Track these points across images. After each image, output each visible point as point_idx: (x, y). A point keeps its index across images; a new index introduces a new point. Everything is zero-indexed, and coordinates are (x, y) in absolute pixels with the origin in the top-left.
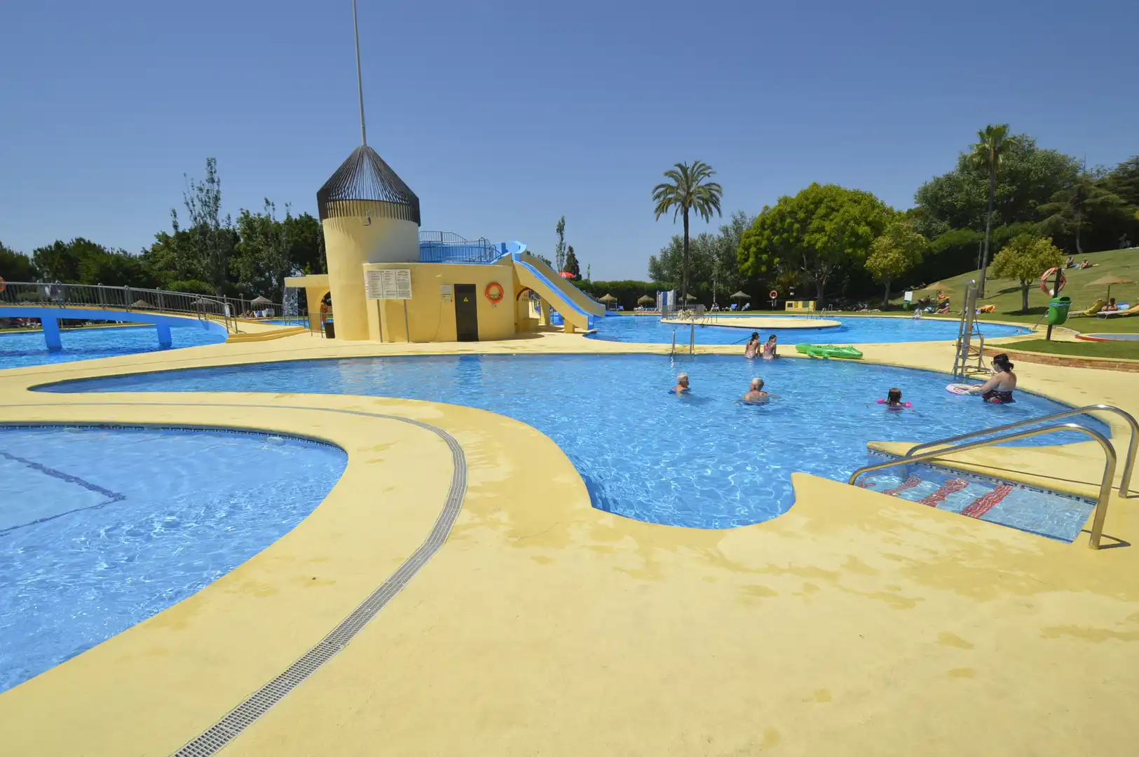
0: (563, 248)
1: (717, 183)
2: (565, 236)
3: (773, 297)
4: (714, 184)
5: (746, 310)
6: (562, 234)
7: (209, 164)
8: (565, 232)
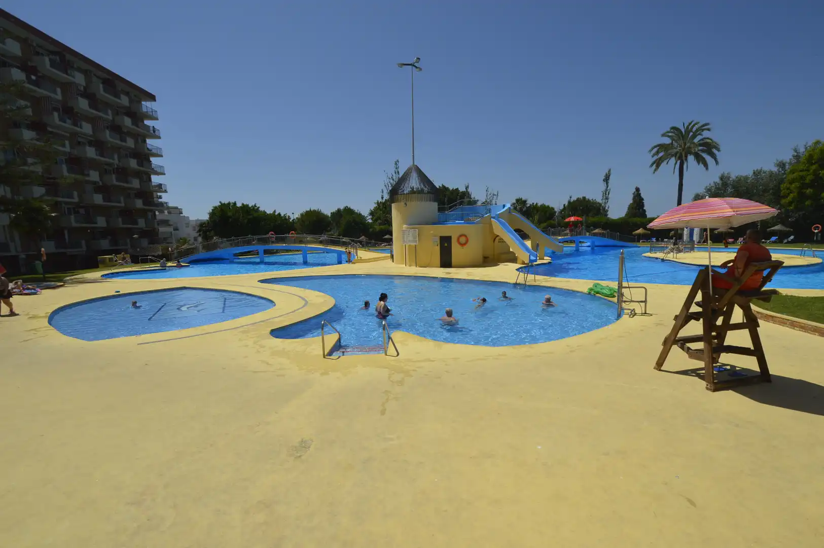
0: (607, 193)
1: (710, 137)
2: (609, 184)
3: (816, 231)
4: (708, 138)
5: (788, 242)
6: (607, 183)
7: (396, 164)
8: (610, 181)
